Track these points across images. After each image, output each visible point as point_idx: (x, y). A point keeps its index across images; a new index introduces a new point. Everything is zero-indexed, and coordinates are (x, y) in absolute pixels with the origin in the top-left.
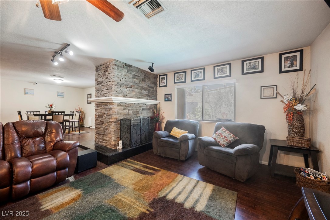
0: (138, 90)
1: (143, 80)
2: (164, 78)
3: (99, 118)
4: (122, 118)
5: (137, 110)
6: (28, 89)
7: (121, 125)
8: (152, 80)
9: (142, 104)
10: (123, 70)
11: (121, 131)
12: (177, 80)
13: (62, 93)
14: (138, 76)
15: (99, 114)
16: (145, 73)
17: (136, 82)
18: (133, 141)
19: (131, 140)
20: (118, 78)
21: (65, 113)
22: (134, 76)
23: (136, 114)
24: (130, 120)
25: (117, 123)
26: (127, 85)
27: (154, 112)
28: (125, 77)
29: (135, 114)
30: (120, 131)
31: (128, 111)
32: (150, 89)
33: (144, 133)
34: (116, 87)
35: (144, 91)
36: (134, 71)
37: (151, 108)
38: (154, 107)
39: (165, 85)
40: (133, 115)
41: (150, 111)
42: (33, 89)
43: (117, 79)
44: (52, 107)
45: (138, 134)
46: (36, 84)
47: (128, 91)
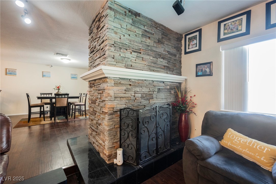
0: (152, 58)
1: (160, 42)
2: (195, 38)
3: (92, 104)
4: (123, 106)
5: (150, 93)
6: (45, 72)
7: (121, 120)
8: (174, 42)
9: (158, 81)
10: (125, 19)
11: (121, 130)
12: (225, 34)
13: (75, 75)
14: (151, 33)
15: (92, 98)
16: (162, 29)
17: (148, 44)
18: (143, 152)
19: (138, 150)
20: (116, 33)
21: (69, 96)
22: (144, 33)
23: (147, 99)
24: (137, 111)
25: (114, 116)
26: (133, 48)
27: (177, 96)
28: (129, 33)
29: (145, 98)
30: (119, 130)
31: (135, 93)
32: (170, 58)
33: (163, 136)
34: (113, 49)
35: (162, 60)
36: (145, 24)
37: (172, 89)
38: (177, 87)
39: (197, 48)
40: (143, 100)
41: (171, 93)
42: (49, 72)
43: (113, 35)
44: (59, 89)
45: (151, 137)
46: (52, 66)
47: (134, 59)
